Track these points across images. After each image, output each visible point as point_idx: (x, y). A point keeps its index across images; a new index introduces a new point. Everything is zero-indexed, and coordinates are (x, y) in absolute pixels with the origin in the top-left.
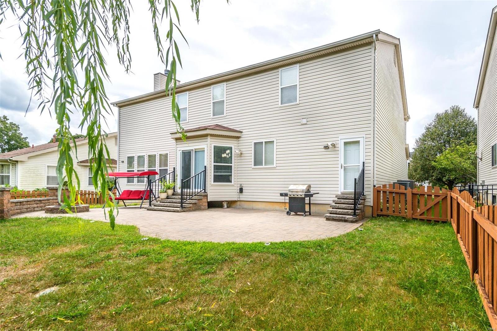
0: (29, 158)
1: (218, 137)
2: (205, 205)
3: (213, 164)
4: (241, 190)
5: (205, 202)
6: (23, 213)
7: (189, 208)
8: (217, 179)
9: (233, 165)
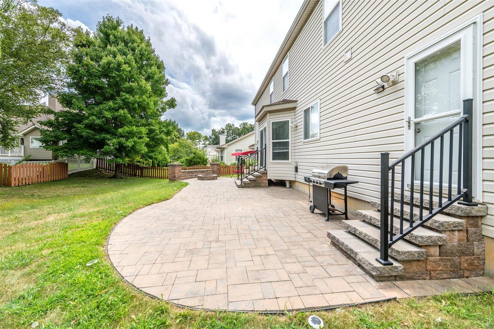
0: (228, 146)
1: (275, 112)
2: (265, 183)
3: (272, 141)
4: (296, 169)
5: (265, 180)
6: (193, 178)
7: (249, 185)
8: (276, 156)
9: (290, 140)
